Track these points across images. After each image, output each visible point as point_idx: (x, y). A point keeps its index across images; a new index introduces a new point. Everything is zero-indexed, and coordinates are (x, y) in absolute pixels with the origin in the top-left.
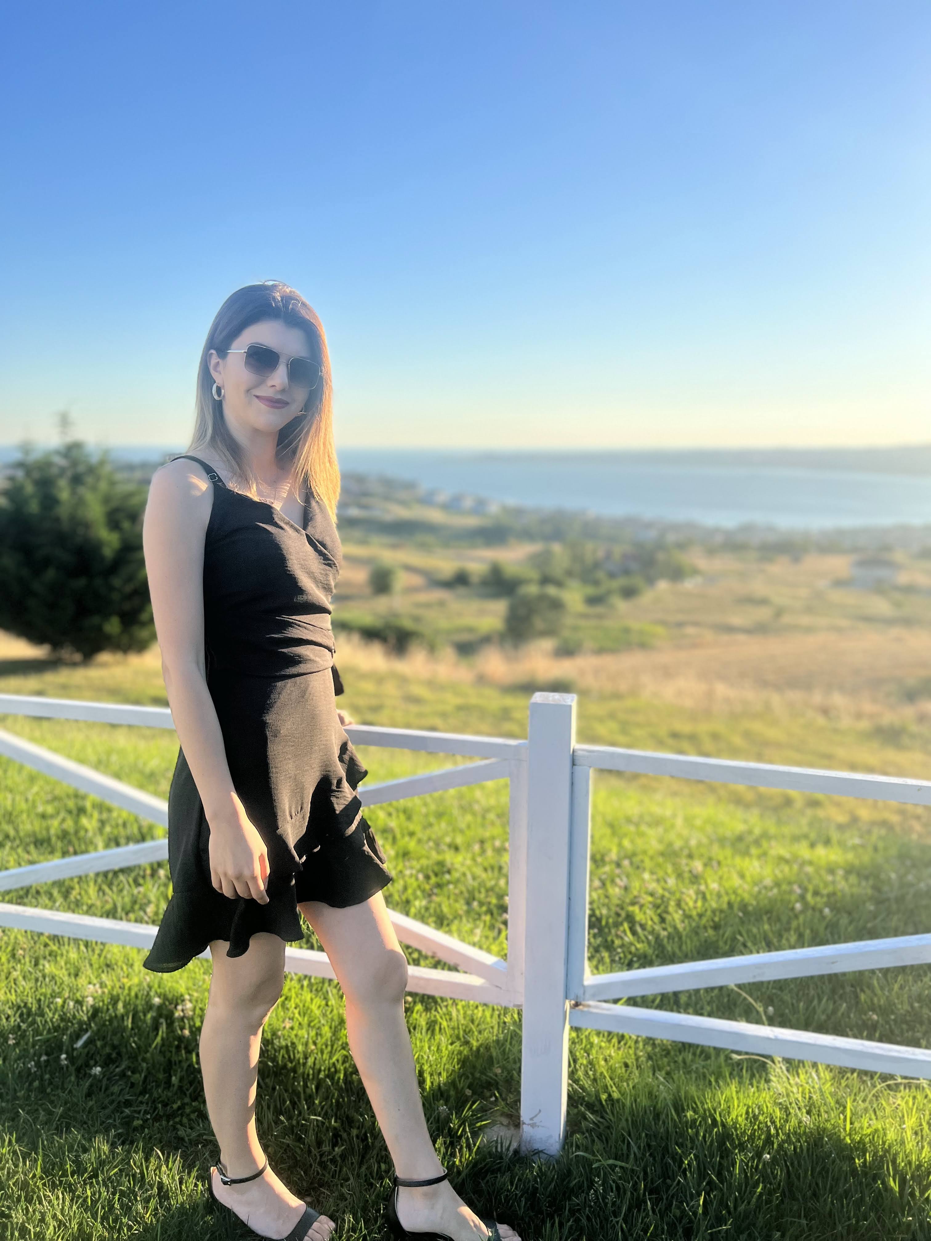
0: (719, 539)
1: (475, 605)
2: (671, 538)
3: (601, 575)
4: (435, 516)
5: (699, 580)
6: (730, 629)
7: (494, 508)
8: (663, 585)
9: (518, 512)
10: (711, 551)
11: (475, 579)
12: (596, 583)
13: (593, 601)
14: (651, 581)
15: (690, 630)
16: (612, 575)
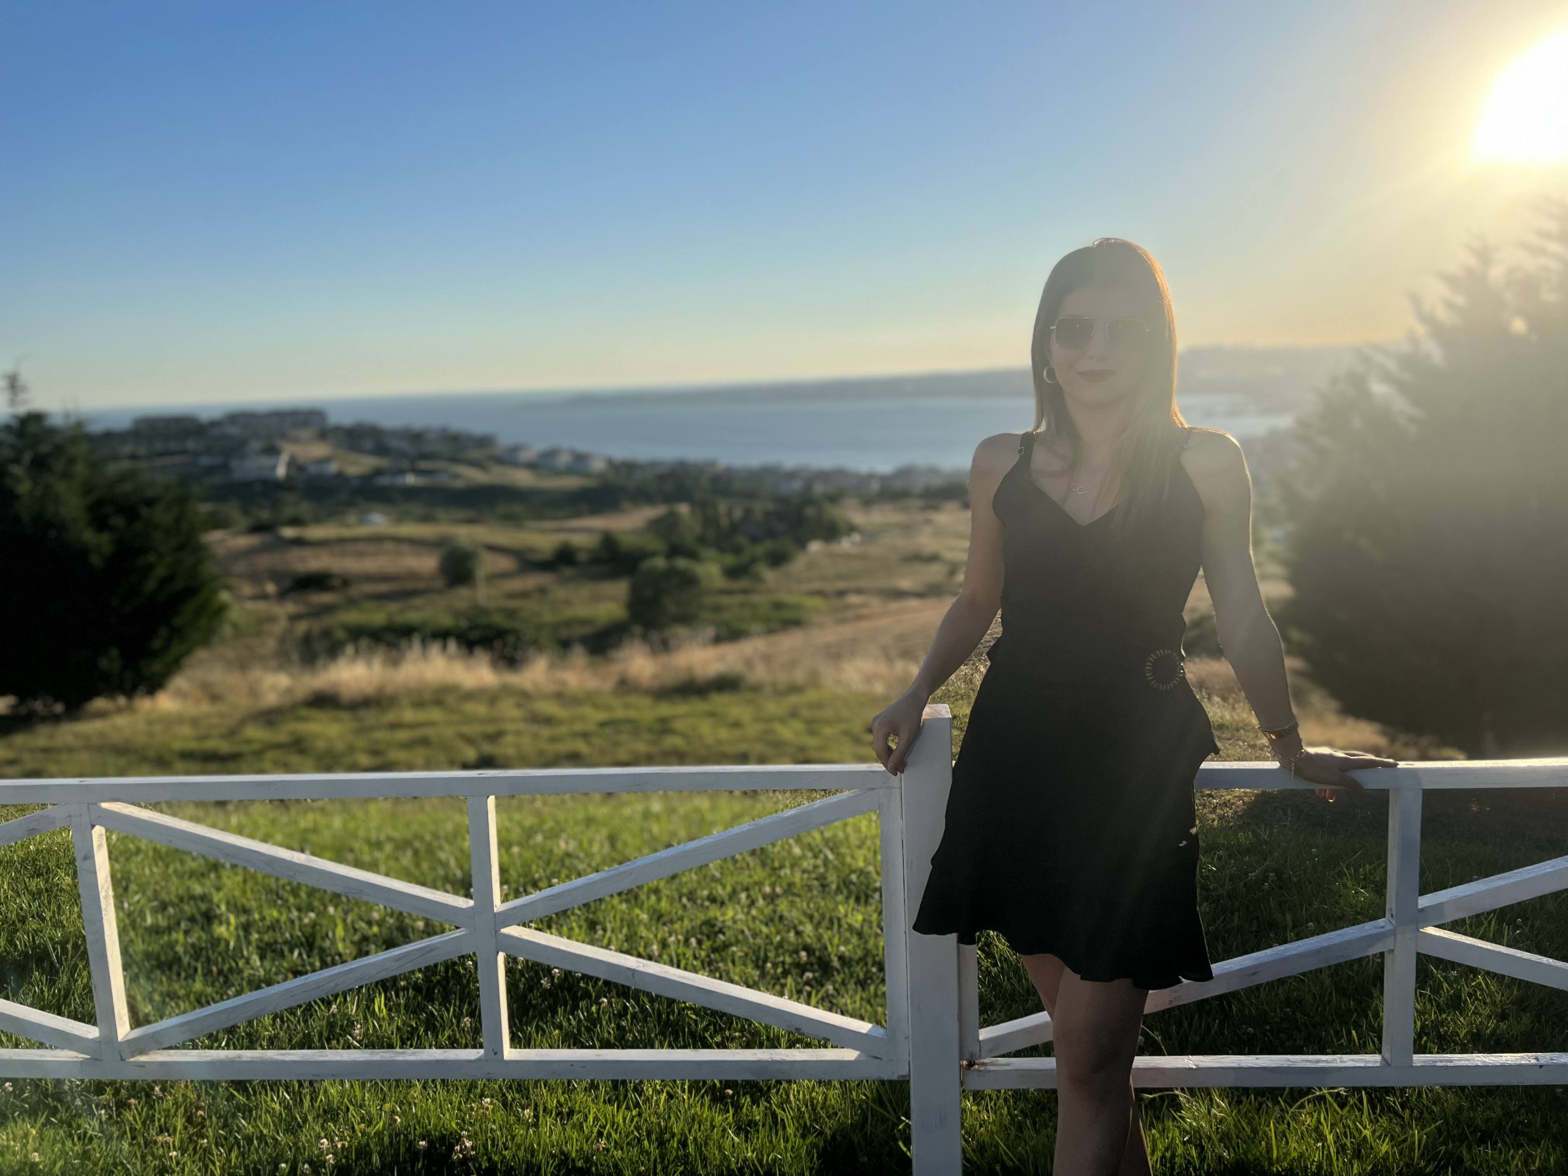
0: (875, 486)
1: (586, 590)
2: (819, 489)
3: (742, 540)
4: (522, 478)
5: (856, 537)
6: (899, 594)
7: (598, 465)
8: (815, 547)
9: (630, 467)
10: (868, 502)
11: (582, 557)
12: (737, 550)
13: (733, 573)
14: (802, 544)
15: (853, 599)
16: (755, 540)
